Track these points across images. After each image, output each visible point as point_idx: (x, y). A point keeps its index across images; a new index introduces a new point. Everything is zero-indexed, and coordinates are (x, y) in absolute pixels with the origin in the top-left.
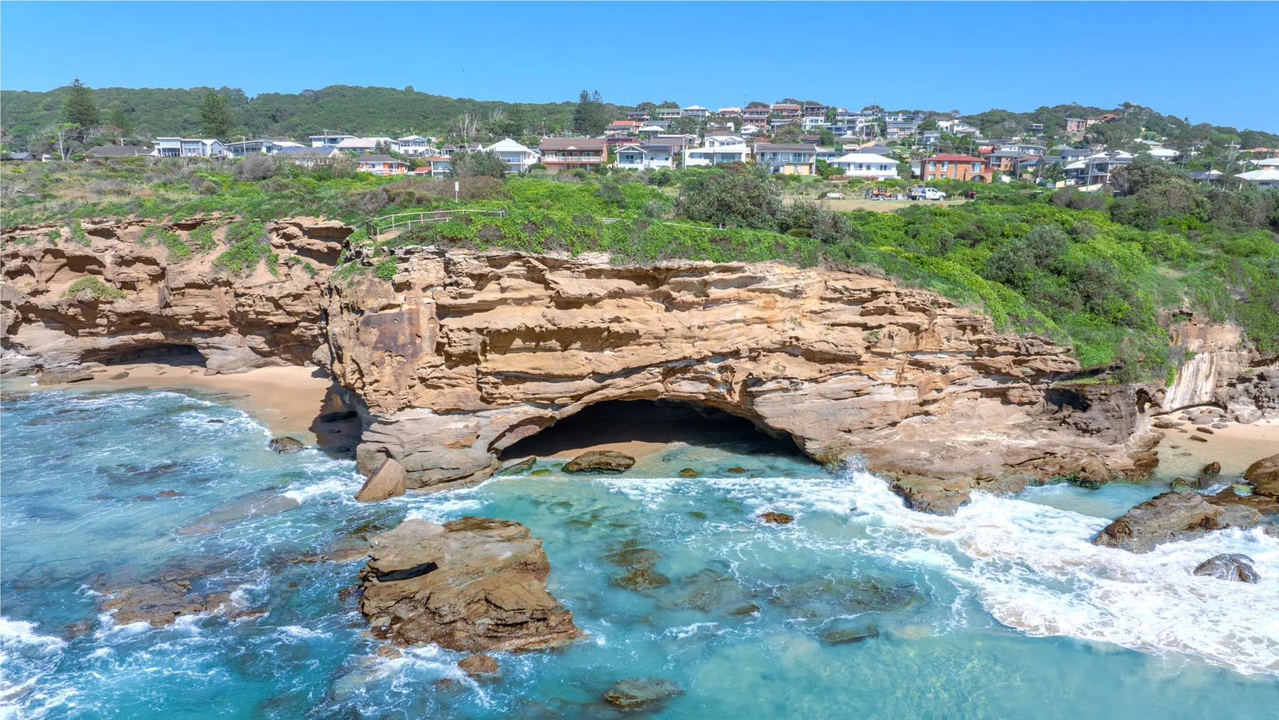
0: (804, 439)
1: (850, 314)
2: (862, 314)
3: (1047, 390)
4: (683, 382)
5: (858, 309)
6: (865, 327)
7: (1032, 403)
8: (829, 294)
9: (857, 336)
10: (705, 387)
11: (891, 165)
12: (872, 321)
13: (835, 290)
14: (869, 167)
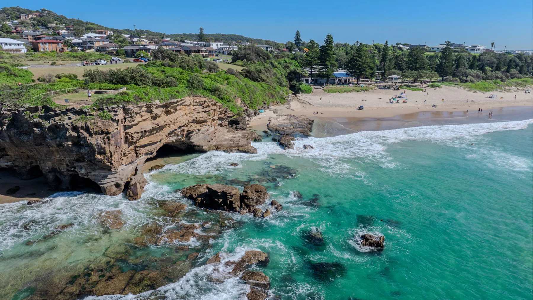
0: (202, 146)
1: (200, 109)
2: (203, 108)
3: (229, 121)
4: (170, 138)
5: (201, 107)
6: (205, 112)
7: (226, 125)
8: (195, 104)
9: (205, 115)
10: (175, 138)
11: (21, 44)
12: (207, 109)
13: (196, 102)
14: (10, 45)
